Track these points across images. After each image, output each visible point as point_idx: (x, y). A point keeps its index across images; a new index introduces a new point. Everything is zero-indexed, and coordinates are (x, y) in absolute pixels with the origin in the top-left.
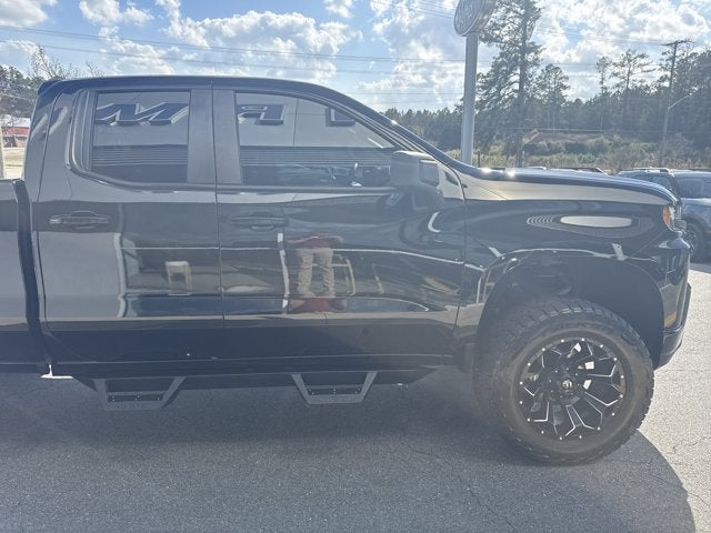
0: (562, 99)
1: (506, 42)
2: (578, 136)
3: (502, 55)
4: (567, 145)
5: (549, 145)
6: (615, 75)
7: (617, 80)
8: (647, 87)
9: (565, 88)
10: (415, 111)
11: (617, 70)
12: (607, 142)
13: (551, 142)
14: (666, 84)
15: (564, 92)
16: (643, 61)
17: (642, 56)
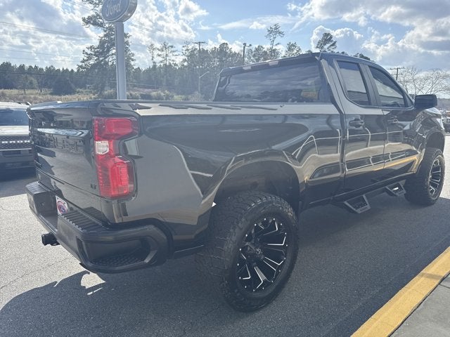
0: (131, 67)
1: (107, 28)
2: (146, 90)
3: (105, 36)
4: (141, 95)
5: (131, 94)
6: (159, 55)
7: (161, 59)
8: (175, 65)
9: (133, 60)
10: (27, 66)
11: (160, 53)
12: (162, 94)
13: (132, 92)
14: (186, 64)
15: (132, 63)
16: (173, 49)
17: (172, 47)
